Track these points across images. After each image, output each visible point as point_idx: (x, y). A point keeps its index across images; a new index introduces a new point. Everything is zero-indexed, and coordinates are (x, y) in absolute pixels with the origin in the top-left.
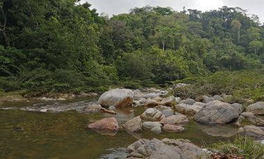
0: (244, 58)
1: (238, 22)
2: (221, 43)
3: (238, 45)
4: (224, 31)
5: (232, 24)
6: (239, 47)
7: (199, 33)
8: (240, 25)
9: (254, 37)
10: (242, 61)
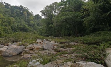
0: (28, 27)
1: (26, 13)
2: (19, 20)
3: (26, 22)
4: (21, 15)
5: (24, 13)
7: (9, 14)
8: (27, 14)
9: (32, 20)
10: (27, 28)
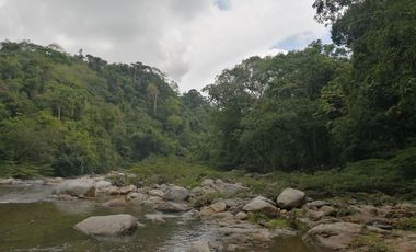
0: (161, 138)
1: (155, 88)
2: (132, 113)
3: (154, 118)
4: (138, 96)
5: (148, 89)
6: (156, 122)
7: (102, 94)
8: (158, 92)
9: (174, 110)
10: (159, 141)
